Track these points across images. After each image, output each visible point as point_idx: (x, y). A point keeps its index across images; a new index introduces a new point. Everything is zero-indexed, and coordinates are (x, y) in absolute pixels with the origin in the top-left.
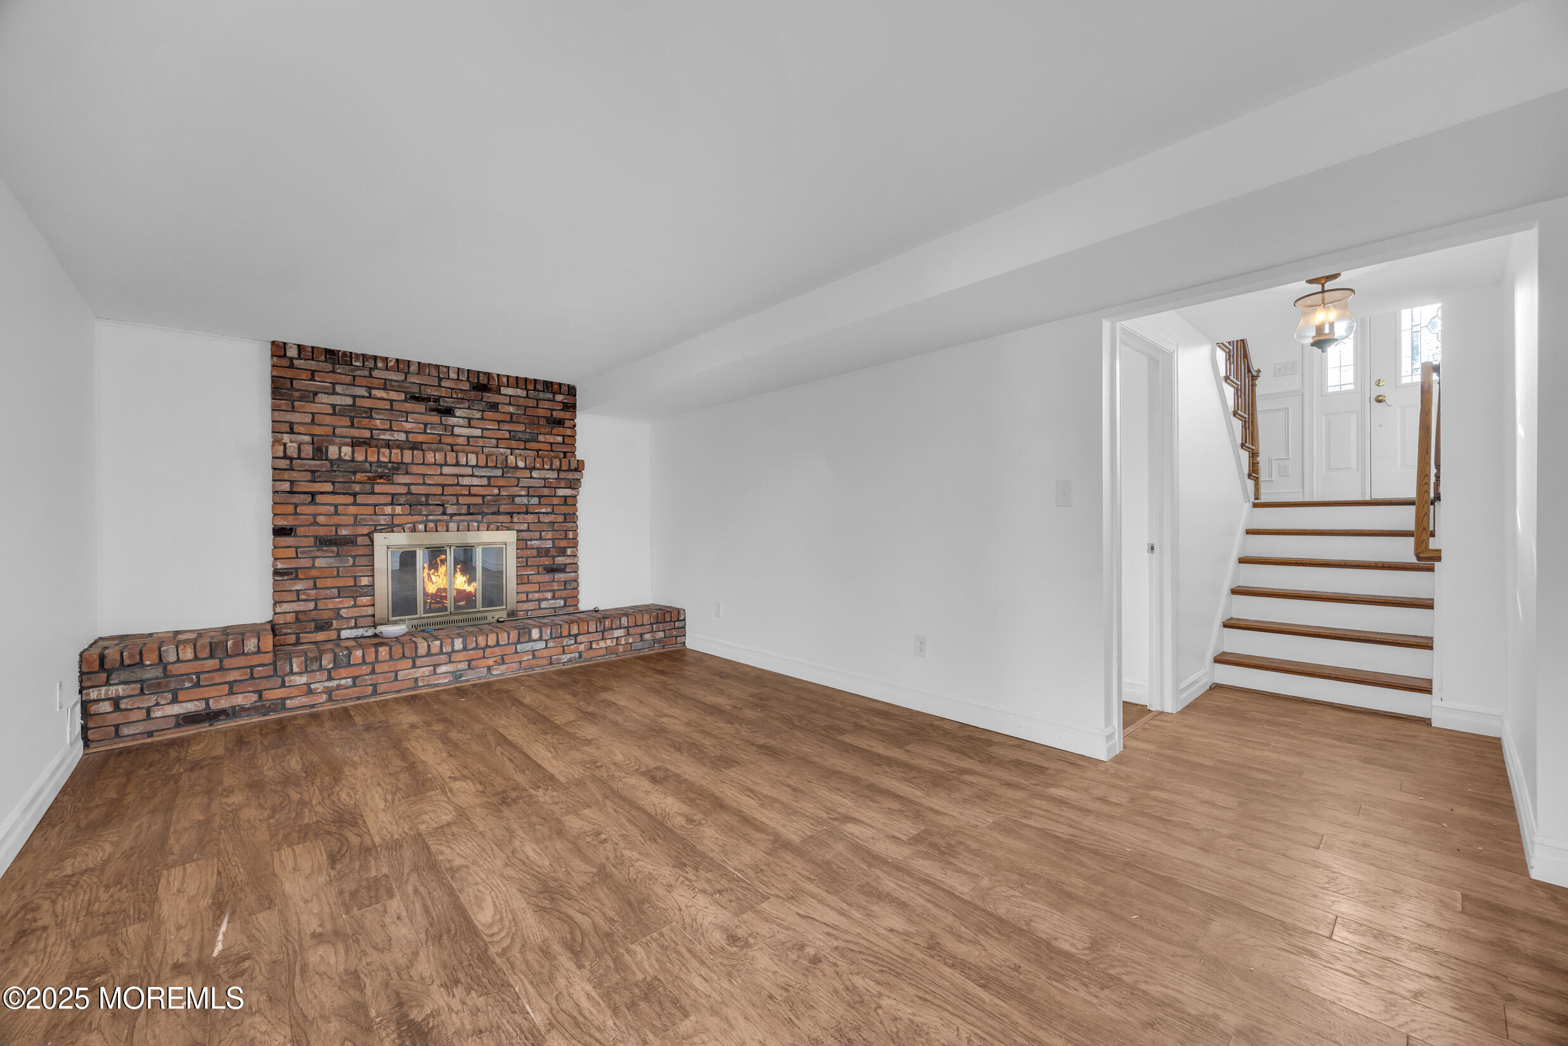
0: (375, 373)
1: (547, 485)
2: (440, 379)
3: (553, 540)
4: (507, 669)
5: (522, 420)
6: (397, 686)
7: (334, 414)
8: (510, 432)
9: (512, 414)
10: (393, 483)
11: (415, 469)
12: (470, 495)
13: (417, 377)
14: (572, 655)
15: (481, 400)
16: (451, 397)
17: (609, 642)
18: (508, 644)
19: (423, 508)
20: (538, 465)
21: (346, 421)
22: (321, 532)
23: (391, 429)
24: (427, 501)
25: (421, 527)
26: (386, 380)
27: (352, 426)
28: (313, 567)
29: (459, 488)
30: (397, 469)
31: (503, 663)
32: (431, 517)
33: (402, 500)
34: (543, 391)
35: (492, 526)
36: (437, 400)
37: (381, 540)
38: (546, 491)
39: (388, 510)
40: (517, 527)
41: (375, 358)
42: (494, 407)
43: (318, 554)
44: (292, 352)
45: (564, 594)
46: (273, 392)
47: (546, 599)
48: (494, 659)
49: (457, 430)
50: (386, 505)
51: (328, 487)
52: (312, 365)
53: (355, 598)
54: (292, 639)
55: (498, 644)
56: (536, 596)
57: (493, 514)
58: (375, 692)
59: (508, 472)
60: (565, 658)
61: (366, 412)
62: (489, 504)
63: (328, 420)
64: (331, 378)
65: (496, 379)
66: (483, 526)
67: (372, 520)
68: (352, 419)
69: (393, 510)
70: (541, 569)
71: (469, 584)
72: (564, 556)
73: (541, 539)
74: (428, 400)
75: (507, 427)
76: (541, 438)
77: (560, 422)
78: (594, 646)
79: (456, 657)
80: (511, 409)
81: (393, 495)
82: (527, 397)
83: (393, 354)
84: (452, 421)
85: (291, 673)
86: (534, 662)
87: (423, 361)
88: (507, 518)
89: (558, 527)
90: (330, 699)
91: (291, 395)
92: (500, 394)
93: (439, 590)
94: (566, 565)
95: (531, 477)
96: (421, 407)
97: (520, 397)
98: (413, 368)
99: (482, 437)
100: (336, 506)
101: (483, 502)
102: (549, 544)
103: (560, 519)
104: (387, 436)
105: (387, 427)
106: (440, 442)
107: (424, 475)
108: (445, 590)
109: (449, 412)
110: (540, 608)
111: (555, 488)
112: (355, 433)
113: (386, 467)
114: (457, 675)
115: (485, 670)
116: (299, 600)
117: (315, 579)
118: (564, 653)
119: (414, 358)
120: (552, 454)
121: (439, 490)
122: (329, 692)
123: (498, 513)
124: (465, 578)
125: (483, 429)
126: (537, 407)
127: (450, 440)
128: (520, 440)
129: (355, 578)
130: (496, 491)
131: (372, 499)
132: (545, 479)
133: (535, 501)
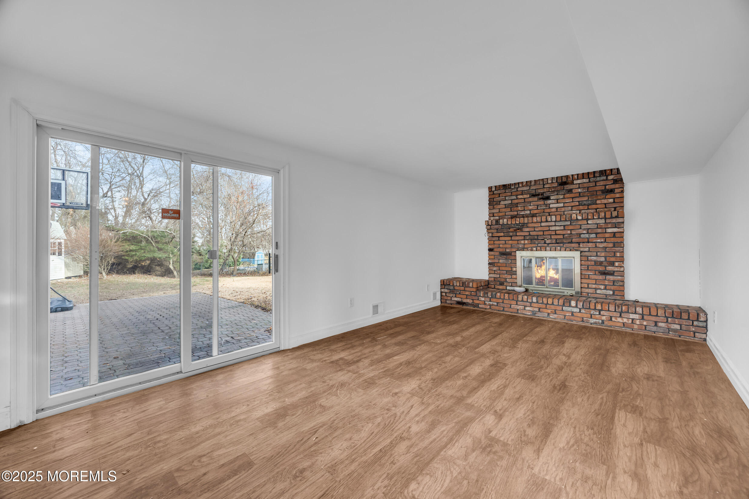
0: (519, 189)
1: (599, 227)
2: (544, 185)
3: (605, 257)
4: (558, 317)
5: (586, 195)
6: (511, 310)
7: (505, 208)
8: (579, 202)
9: (580, 193)
10: (523, 232)
11: (530, 225)
12: (556, 234)
13: (534, 186)
14: (597, 321)
15: (564, 190)
16: (549, 191)
17: (625, 320)
18: (558, 305)
19: (536, 241)
20: (590, 217)
21: (509, 209)
22: (501, 250)
23: (524, 210)
24: (537, 238)
25: (534, 249)
26: (522, 191)
27: (511, 211)
28: (499, 262)
29: (550, 232)
30: (523, 226)
31: (555, 313)
32: (539, 245)
33: (528, 238)
34: (600, 176)
35: (567, 249)
36: (542, 194)
37: (519, 254)
38: (599, 231)
39: (523, 242)
40: (582, 250)
41: (519, 183)
42: (570, 191)
43: (500, 258)
44: (493, 189)
45: (612, 288)
46: (489, 204)
47: (601, 289)
48: (551, 310)
49: (551, 206)
50: (522, 240)
51: (502, 234)
52: (499, 192)
53: (511, 275)
54: (493, 286)
55: (553, 304)
56: (594, 286)
57: (569, 243)
58: (503, 310)
59: (573, 222)
60: (592, 321)
61: (516, 205)
62: (566, 239)
63: (504, 210)
64: (504, 195)
65: (571, 177)
66: (563, 249)
67: (517, 246)
68: (511, 208)
69: (524, 242)
70: (597, 272)
71: (556, 275)
72: (613, 266)
73: (597, 256)
74: (539, 195)
75: (577, 199)
76: (598, 202)
77: (612, 191)
78: (613, 319)
79: (533, 305)
80: (580, 190)
81: (524, 236)
82: (589, 182)
83: (524, 180)
84: (549, 202)
85: (480, 296)
86: (572, 317)
87: (536, 179)
88: (577, 245)
89: (609, 250)
90: (490, 308)
91: (493, 204)
92: (574, 184)
93: (542, 277)
94: (614, 272)
95: (588, 224)
96: (536, 199)
97: (585, 183)
98: (533, 183)
99: (564, 207)
100: (505, 241)
101: (564, 237)
102: (603, 259)
103: (611, 245)
104: (523, 213)
105: (523, 209)
106: (544, 212)
107: (535, 227)
108: (544, 277)
109: (548, 198)
110: (596, 293)
111: (606, 228)
112: (512, 213)
113: (519, 225)
114: (534, 313)
115: (547, 314)
116: (495, 273)
117: (499, 267)
118: (591, 317)
119: (533, 178)
120: (606, 209)
121: (541, 233)
122: (490, 305)
123: (571, 242)
124: (554, 272)
125: (564, 203)
126: (596, 185)
127: (548, 211)
128: (585, 205)
129: (511, 268)
130: (569, 232)
131: (517, 238)
132: (597, 224)
133: (593, 236)
